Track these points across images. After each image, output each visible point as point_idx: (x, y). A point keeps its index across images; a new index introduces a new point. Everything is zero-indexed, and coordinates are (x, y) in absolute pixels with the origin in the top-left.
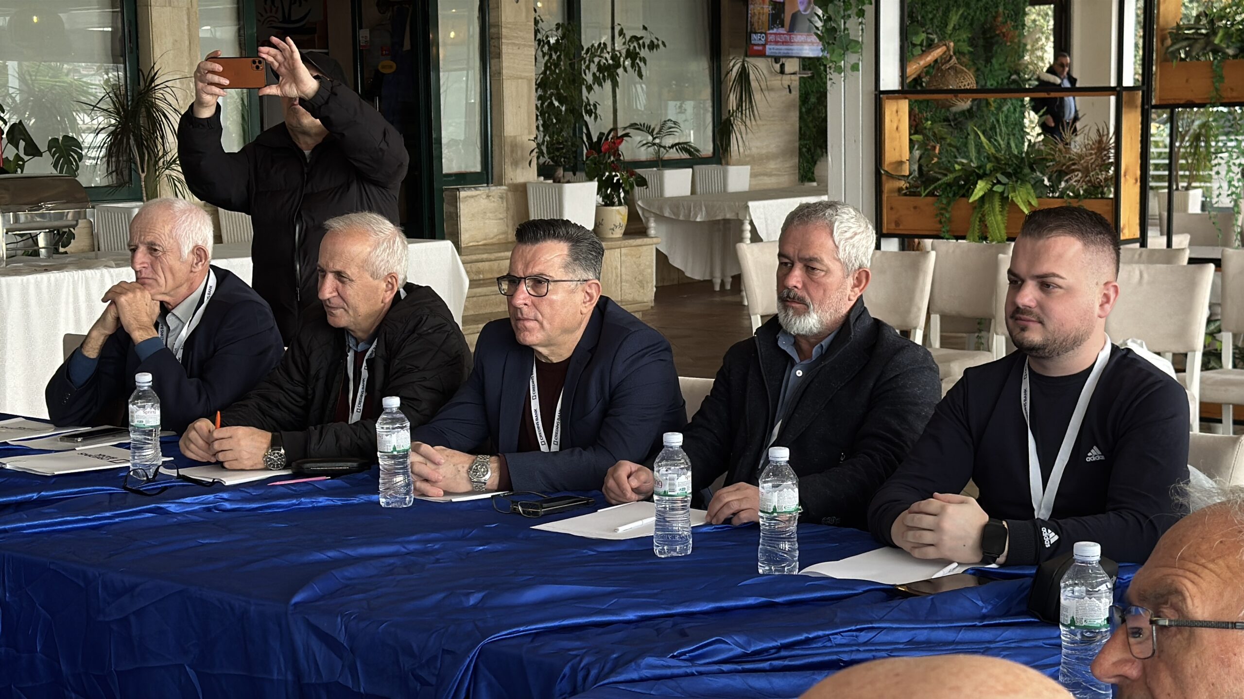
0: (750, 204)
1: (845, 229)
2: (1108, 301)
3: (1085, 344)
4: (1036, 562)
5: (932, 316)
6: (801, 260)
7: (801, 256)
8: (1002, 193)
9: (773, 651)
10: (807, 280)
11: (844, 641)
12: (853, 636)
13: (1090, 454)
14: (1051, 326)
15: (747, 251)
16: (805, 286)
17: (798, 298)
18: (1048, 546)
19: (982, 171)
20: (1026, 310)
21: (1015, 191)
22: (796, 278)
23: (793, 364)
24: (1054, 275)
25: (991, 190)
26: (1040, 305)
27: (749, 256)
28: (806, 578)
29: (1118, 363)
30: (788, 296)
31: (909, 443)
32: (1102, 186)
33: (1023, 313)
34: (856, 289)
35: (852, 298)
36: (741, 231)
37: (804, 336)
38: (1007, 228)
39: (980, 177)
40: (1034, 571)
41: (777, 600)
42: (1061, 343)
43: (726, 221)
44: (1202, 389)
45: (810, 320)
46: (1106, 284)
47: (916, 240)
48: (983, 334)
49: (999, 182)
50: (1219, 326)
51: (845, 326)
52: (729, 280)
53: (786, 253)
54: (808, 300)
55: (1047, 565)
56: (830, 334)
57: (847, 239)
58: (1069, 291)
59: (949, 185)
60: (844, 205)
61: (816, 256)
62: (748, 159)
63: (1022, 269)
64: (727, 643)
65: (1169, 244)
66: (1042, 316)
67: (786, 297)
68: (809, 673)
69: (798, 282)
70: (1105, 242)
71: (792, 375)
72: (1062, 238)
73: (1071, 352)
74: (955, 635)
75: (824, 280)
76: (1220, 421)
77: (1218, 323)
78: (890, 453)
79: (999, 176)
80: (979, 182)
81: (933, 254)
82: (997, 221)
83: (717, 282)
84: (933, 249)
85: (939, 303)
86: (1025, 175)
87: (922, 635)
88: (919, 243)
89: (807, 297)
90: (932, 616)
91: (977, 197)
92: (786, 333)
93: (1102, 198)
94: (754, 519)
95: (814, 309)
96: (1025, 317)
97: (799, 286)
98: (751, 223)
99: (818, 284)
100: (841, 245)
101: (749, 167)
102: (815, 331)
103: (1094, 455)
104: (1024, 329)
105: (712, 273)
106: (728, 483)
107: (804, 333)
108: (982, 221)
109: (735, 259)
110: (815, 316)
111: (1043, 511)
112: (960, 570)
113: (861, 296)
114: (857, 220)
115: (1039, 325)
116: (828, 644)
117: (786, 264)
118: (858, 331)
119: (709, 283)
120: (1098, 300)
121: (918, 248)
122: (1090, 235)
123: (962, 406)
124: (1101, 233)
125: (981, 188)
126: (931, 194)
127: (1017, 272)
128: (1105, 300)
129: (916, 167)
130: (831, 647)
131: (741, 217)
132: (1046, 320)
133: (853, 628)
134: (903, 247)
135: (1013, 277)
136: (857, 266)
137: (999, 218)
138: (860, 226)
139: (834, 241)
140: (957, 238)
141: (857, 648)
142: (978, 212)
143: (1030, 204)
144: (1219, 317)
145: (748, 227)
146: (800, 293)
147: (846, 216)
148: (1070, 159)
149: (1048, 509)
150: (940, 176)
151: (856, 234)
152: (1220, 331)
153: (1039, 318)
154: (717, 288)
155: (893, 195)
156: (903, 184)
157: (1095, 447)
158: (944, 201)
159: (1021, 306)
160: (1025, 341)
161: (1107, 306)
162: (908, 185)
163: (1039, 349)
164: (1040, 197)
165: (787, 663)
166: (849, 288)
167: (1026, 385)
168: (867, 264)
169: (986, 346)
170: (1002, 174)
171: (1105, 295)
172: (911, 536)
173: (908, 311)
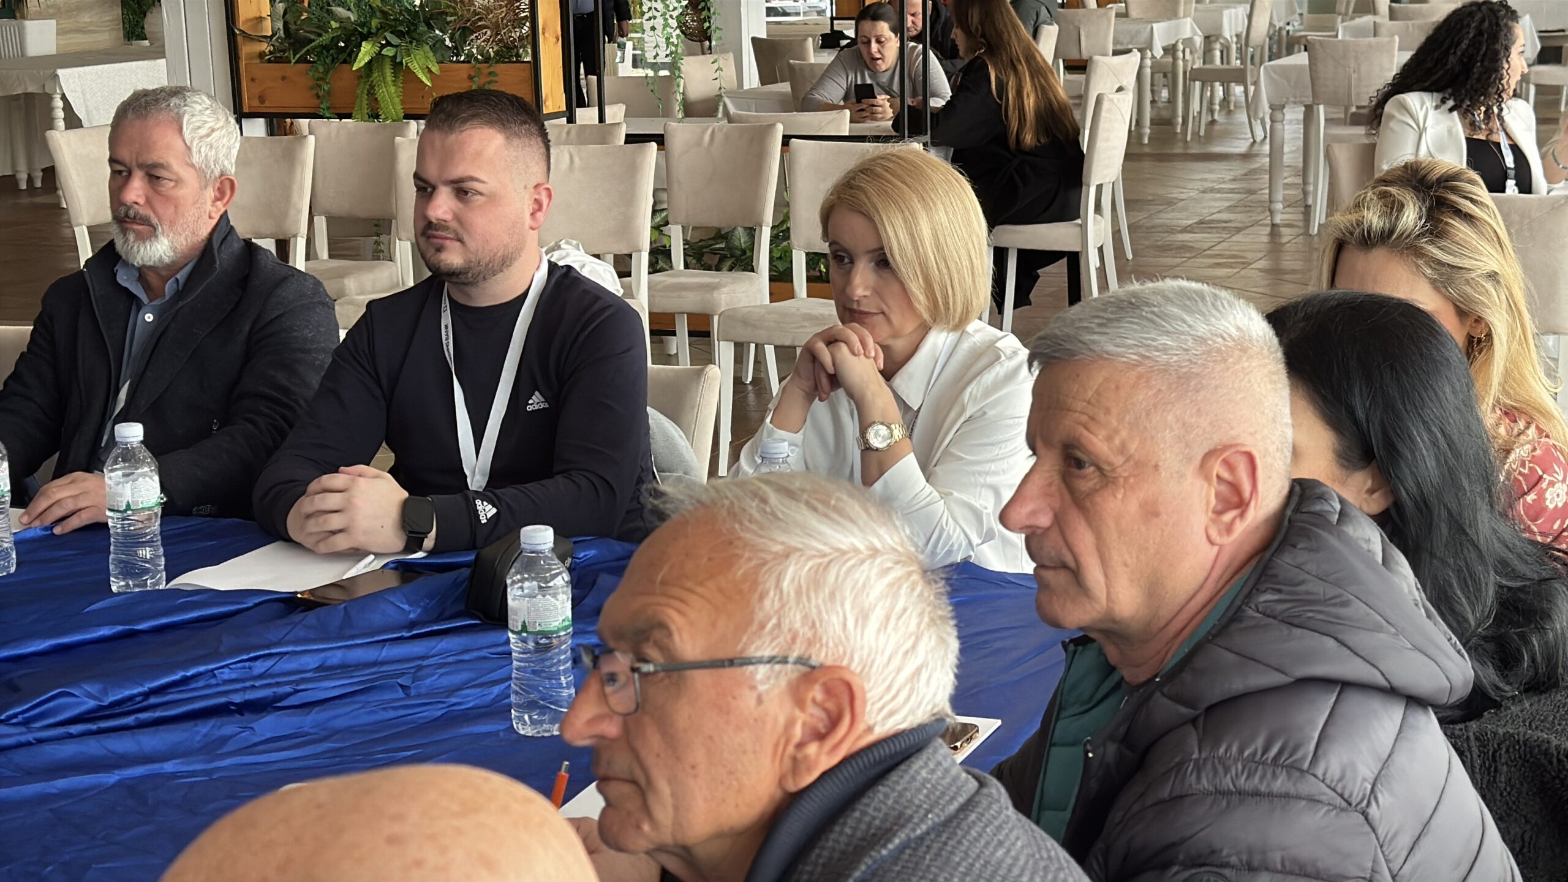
0: (60, 72)
1: (197, 124)
2: (540, 208)
3: (516, 264)
4: (472, 546)
5: (316, 218)
6: (141, 166)
7: (140, 161)
8: (395, 57)
9: (138, 699)
10: (151, 193)
11: (234, 676)
12: (244, 668)
13: (531, 402)
14: (471, 244)
15: (61, 139)
16: (148, 201)
17: (141, 218)
18: (484, 521)
19: (365, 30)
20: (441, 225)
21: (409, 55)
22: (136, 191)
23: (140, 305)
24: (472, 179)
25: (379, 54)
26: (457, 218)
27: (64, 147)
28: (177, 592)
29: (558, 284)
30: (127, 216)
31: (302, 403)
32: (516, 47)
33: (436, 230)
34: (219, 203)
35: (213, 215)
36: (51, 109)
37: (151, 268)
38: (403, 102)
39: (365, 37)
40: (472, 557)
41: (140, 627)
42: (487, 265)
43: (29, 96)
44: (651, 297)
45: (159, 247)
46: (537, 186)
47: (288, 120)
48: (383, 238)
49: (389, 44)
50: (667, 216)
51: (206, 253)
52: (38, 176)
53: (119, 157)
54: (155, 221)
55: (488, 552)
56: (186, 265)
57: (201, 137)
58: (493, 198)
59: (325, 47)
60: (193, 91)
61: (161, 161)
62: (51, 11)
63: (432, 172)
64: (74, 695)
65: (602, 119)
66: (460, 231)
67: (123, 217)
68: (191, 724)
69: (138, 196)
70: (532, 134)
71: (139, 322)
72: (479, 130)
73: (500, 276)
74: (377, 653)
75: (171, 193)
76: (674, 334)
77: (664, 214)
78: (278, 417)
79: (388, 35)
80: (364, 43)
81: (311, 139)
82: (390, 93)
83: (23, 177)
84: (310, 133)
85: (324, 202)
86: (421, 35)
87: (336, 657)
88: (292, 123)
89: (152, 215)
90: (345, 631)
91: (362, 64)
92: (127, 264)
93: (517, 62)
94: (101, 519)
95: (163, 232)
96: (440, 233)
97: (141, 201)
98: (64, 98)
99: (167, 199)
100: (195, 144)
101: (54, 22)
102: (167, 260)
103: (536, 402)
104: (439, 249)
105: (14, 165)
106: (58, 474)
107: (151, 263)
108: (371, 93)
109: (45, 148)
110: (166, 241)
111: (478, 477)
112: (378, 564)
113: (226, 212)
114: (214, 112)
115: (458, 244)
116: (213, 681)
117: (120, 173)
118: (224, 258)
119: (12, 179)
120: (528, 207)
121: (290, 131)
122: (513, 125)
123: (367, 351)
124: (525, 123)
125: (366, 51)
126: (303, 60)
127: (424, 176)
128: (536, 207)
129: (280, 25)
130: (217, 685)
131: (47, 90)
132: (466, 238)
133: (245, 657)
134: (271, 132)
135: (421, 184)
136: (217, 173)
137: (393, 89)
138: (218, 119)
139: (184, 141)
140: (341, 116)
141: (252, 683)
142: (365, 83)
143: (430, 71)
144: (665, 206)
145: (59, 103)
146: (144, 211)
147: (198, 107)
148: (475, 13)
149: (483, 475)
150: (312, 37)
151: (213, 130)
152: (667, 223)
153: (457, 234)
154: (23, 186)
155: (254, 61)
156: (265, 47)
157: (537, 393)
158: (321, 69)
159: (434, 221)
160: (442, 264)
161: (539, 215)
162: (272, 48)
163: (460, 273)
164: (442, 62)
165: (158, 714)
166: (209, 203)
167: (446, 319)
168: (231, 170)
169: (386, 253)
170: (392, 33)
171: (536, 200)
172: (312, 526)
173: (284, 215)
